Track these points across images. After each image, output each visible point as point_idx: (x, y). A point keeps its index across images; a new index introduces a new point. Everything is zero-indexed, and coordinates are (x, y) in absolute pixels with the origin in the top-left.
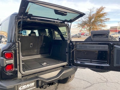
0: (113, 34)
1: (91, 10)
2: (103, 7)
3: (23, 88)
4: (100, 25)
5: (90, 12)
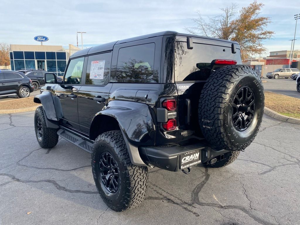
0: (280, 70)
1: (227, 11)
2: (258, 3)
3: (186, 160)
4: (251, 47)
5: (225, 16)
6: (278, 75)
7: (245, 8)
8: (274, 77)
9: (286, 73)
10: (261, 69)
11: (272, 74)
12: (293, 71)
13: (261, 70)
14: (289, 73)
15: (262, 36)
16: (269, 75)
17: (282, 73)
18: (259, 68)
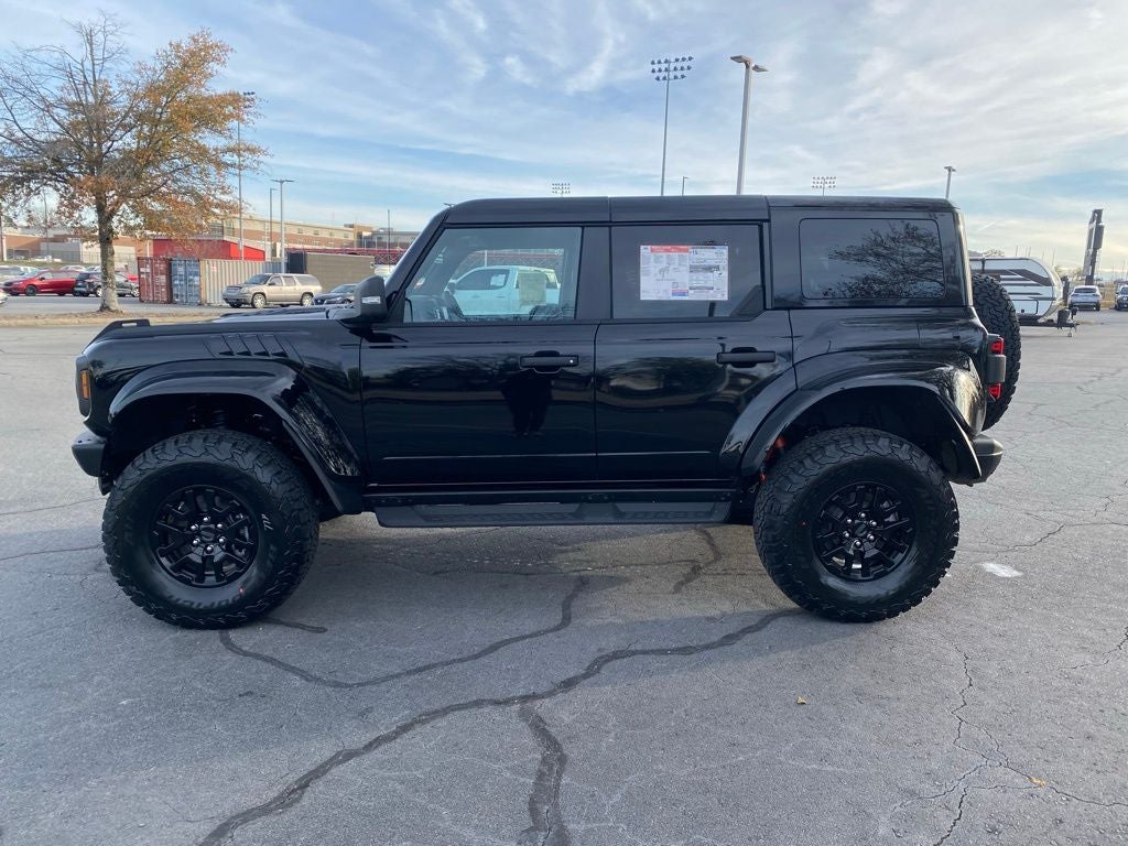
0: (266, 279)
6: (263, 294)
7: (178, 46)
8: (252, 304)
9: (284, 288)
10: (197, 274)
11: (242, 291)
12: (303, 284)
13: (197, 278)
14: (292, 288)
15: (228, 158)
16: (234, 294)
17: (271, 288)
18: (189, 269)
